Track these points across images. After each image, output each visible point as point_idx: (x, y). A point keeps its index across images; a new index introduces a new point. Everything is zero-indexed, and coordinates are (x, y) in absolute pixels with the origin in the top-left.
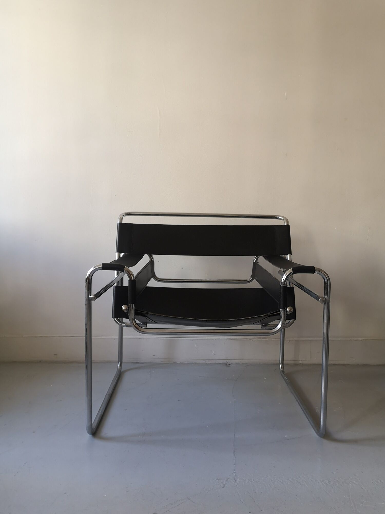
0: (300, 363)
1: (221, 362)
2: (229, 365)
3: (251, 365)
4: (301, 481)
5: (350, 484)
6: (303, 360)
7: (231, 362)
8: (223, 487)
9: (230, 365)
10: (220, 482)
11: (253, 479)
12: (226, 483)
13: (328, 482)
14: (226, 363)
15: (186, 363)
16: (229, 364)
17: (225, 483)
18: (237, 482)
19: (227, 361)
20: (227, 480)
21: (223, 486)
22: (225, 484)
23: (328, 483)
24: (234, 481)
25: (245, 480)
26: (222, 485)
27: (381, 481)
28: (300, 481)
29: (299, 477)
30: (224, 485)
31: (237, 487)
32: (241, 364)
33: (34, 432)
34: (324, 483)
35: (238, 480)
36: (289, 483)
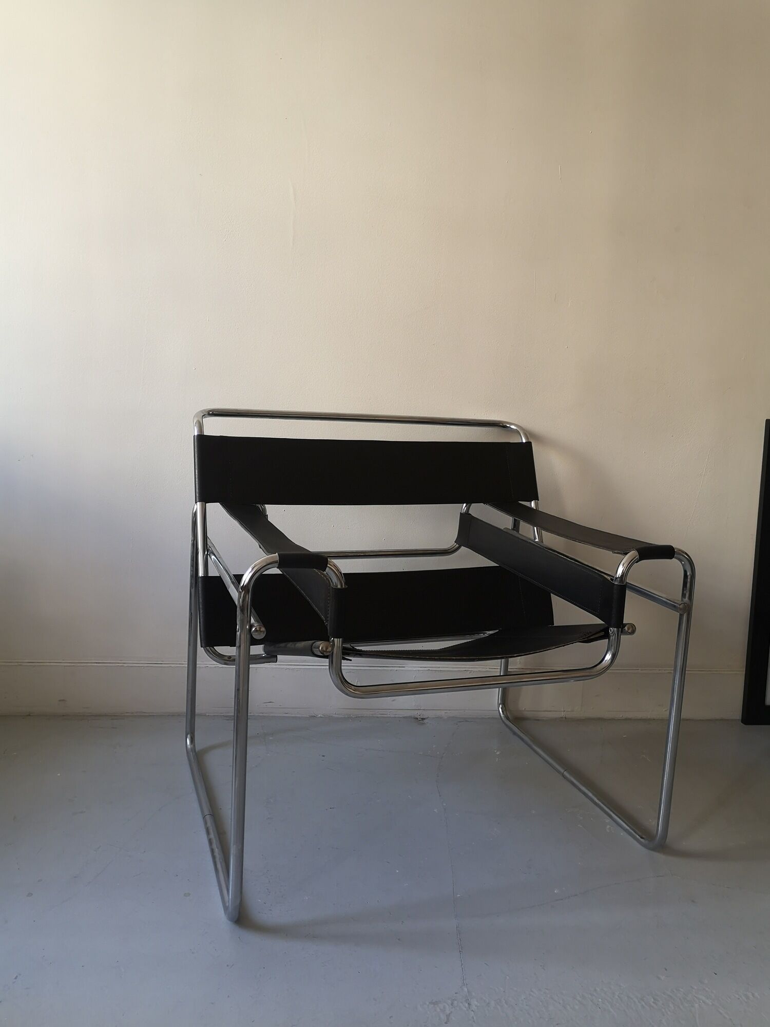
0: (562, 716)
1: (408, 714)
2: (421, 722)
3: (466, 720)
4: (600, 1000)
5: (696, 1005)
6: (568, 711)
7: (426, 714)
8: (446, 1023)
9: (425, 721)
10: (438, 1010)
11: (504, 1000)
12: (451, 1012)
13: (652, 1000)
14: (416, 716)
15: (337, 716)
16: (423, 719)
17: (448, 1012)
18: (474, 1008)
19: (419, 713)
20: (452, 1004)
21: (446, 1021)
22: (450, 1014)
23: (653, 1002)
24: (467, 1005)
25: (489, 1003)
26: (443, 1017)
27: (753, 995)
28: (598, 1001)
29: (595, 990)
30: (448, 1016)
31: (474, 1021)
32: (446, 717)
33: (30, 895)
34: (645, 1004)
35: (474, 1002)
36: (577, 1007)
